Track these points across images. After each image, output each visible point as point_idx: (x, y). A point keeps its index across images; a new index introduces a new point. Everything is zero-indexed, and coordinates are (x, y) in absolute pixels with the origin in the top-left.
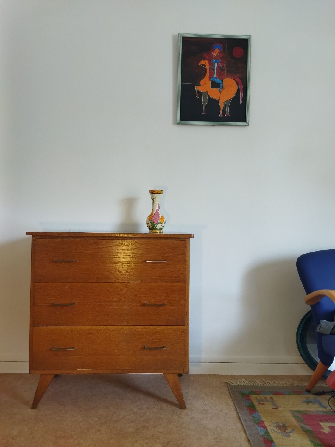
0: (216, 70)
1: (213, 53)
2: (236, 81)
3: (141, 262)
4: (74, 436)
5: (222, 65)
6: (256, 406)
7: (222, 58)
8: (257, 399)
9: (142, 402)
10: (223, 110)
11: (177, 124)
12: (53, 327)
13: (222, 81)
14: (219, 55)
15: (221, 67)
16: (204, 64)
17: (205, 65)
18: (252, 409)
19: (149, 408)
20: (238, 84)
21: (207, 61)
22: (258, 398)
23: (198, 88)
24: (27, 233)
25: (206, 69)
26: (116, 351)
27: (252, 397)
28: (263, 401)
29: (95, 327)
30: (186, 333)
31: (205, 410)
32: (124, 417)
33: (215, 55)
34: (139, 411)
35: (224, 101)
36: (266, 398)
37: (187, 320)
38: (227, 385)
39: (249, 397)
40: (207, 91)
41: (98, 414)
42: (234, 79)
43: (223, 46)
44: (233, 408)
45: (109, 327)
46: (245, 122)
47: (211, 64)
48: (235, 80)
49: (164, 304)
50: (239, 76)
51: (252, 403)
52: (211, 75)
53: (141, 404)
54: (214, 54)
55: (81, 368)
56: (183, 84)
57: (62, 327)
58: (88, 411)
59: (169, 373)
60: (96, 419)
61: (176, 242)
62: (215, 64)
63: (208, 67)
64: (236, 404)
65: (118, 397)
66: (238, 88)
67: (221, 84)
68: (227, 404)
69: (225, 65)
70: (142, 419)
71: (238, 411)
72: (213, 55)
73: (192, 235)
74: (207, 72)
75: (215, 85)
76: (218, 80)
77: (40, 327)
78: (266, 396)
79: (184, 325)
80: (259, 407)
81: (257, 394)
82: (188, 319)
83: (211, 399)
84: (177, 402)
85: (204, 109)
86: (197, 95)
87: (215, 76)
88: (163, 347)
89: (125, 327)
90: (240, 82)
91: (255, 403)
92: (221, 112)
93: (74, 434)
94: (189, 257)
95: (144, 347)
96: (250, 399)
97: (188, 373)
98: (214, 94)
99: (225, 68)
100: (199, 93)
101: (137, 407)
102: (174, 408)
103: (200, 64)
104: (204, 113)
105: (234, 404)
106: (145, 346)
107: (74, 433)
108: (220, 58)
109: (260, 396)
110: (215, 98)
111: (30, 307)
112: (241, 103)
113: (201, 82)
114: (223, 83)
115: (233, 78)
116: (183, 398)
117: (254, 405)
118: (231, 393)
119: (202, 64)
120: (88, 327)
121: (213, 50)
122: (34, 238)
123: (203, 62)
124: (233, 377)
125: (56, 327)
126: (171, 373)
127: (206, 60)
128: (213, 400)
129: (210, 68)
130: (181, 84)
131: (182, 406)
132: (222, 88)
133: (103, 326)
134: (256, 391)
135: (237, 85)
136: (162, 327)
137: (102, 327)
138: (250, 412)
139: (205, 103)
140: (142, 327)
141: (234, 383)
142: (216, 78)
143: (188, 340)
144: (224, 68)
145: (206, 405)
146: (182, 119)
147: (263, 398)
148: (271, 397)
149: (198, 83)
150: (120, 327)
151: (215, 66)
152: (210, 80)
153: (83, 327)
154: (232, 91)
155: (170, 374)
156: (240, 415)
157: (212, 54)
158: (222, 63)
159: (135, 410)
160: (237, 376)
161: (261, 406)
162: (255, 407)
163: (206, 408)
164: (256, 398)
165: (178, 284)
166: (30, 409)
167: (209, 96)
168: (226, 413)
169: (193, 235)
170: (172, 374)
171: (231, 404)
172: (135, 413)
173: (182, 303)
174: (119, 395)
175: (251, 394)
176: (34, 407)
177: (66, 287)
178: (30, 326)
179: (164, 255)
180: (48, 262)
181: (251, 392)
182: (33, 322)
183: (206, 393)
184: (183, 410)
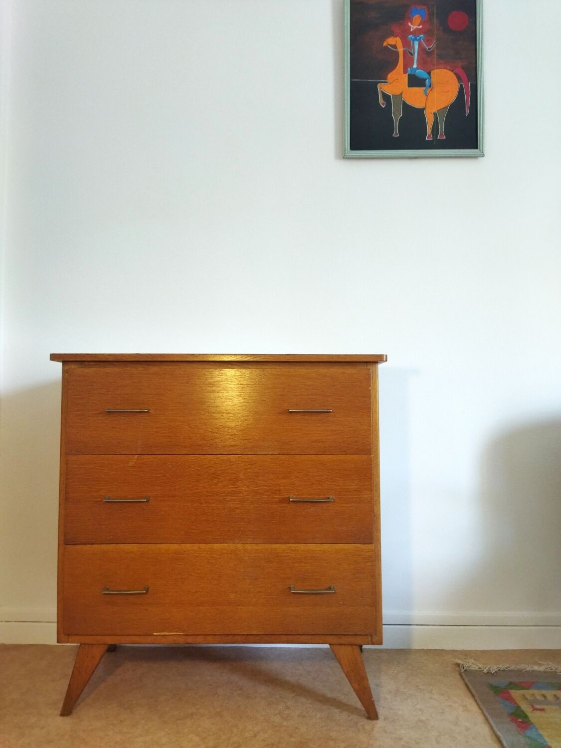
0: (416, 55)
1: (409, 24)
2: (455, 74)
3: (280, 413)
5: (428, 46)
6: (529, 715)
7: (428, 33)
8: (527, 699)
9: (289, 704)
10: (433, 128)
11: (345, 157)
12: (104, 547)
13: (429, 73)
14: (421, 27)
15: (426, 49)
16: (394, 43)
17: (395, 46)
18: (521, 721)
19: (304, 717)
20: (459, 79)
21: (398, 39)
22: (528, 697)
23: (384, 88)
24: (54, 357)
25: (397, 54)
26: (232, 596)
27: (516, 694)
28: (540, 703)
29: (188, 546)
30: (375, 559)
31: (422, 721)
32: (255, 736)
33: (413, 27)
34: (285, 723)
35: (435, 110)
36: (544, 696)
37: (377, 533)
38: (457, 669)
39: (509, 694)
40: (402, 93)
41: (199, 729)
42: (452, 71)
43: (428, 11)
44: (480, 718)
45: (217, 546)
46: (477, 148)
47: (407, 44)
48: (455, 71)
49: (329, 498)
50: (461, 64)
51: (518, 707)
52: (408, 64)
53: (288, 708)
54: (412, 26)
55: (161, 632)
56: (353, 81)
57: (121, 546)
58: (179, 722)
59: (341, 644)
60: (196, 739)
61: (349, 370)
62: (413, 44)
63: (401, 50)
64: (484, 710)
65: (239, 692)
66: (461, 86)
67: (427, 80)
68: (465, 708)
69: (433, 46)
70: (293, 739)
71: (493, 724)
72: (410, 27)
73: (383, 355)
74: (400, 57)
75: (415, 81)
76: (421, 73)
77: (79, 547)
78: (544, 692)
79: (371, 543)
80: (534, 717)
81: (523, 688)
82: (379, 530)
83: (431, 698)
84: (359, 705)
85: (396, 125)
86: (381, 100)
87: (415, 66)
88: (330, 588)
89: (249, 547)
90: (464, 76)
91: (525, 707)
92: (429, 131)
94: (377, 402)
95: (290, 588)
96: (510, 699)
97: (381, 643)
98: (415, 98)
99: (433, 51)
100: (386, 97)
101: (280, 713)
102: (354, 717)
103: (385, 44)
104: (396, 134)
105: (480, 708)
106: (292, 586)
108: (424, 33)
109: (531, 691)
110: (417, 105)
111: (60, 504)
112: (467, 113)
113: (389, 76)
114: (431, 78)
115: (449, 67)
116: (371, 696)
117: (523, 712)
118: (469, 684)
119: (389, 45)
120: (175, 547)
121: (410, 18)
122: (67, 368)
123: (390, 41)
124: (466, 654)
125: (111, 547)
126: (345, 645)
127: (396, 37)
128: (435, 699)
129: (404, 51)
130: (351, 81)
131: (371, 714)
132: (430, 86)
134: (520, 682)
135: (459, 82)
136: (326, 547)
137: (203, 546)
138: (519, 726)
139: (397, 116)
140: (284, 546)
141: (473, 665)
142: (418, 68)
143: (380, 575)
144: (431, 52)
145: (421, 710)
146: (354, 146)
147: (539, 698)
148: (555, 696)
149: (383, 77)
150: (239, 545)
151: (414, 47)
152: (405, 71)
153: (164, 547)
154: (448, 91)
155: (343, 646)
156: (499, 734)
157: (408, 25)
158: (428, 41)
159: (277, 719)
160: (475, 652)
161: (538, 713)
162: (526, 717)
163: (423, 718)
164: (524, 697)
165: (355, 457)
166: (59, 717)
167: (404, 102)
168: (467, 729)
169: (386, 356)
170: (350, 645)
171: (473, 707)
172: (276, 727)
173: (366, 496)
174: (240, 689)
175: (511, 689)
176: (66, 711)
177: (131, 464)
178: (59, 545)
179: (327, 399)
180: (93, 414)
181: (511, 683)
182: (65, 536)
183: (417, 686)
184: (375, 722)
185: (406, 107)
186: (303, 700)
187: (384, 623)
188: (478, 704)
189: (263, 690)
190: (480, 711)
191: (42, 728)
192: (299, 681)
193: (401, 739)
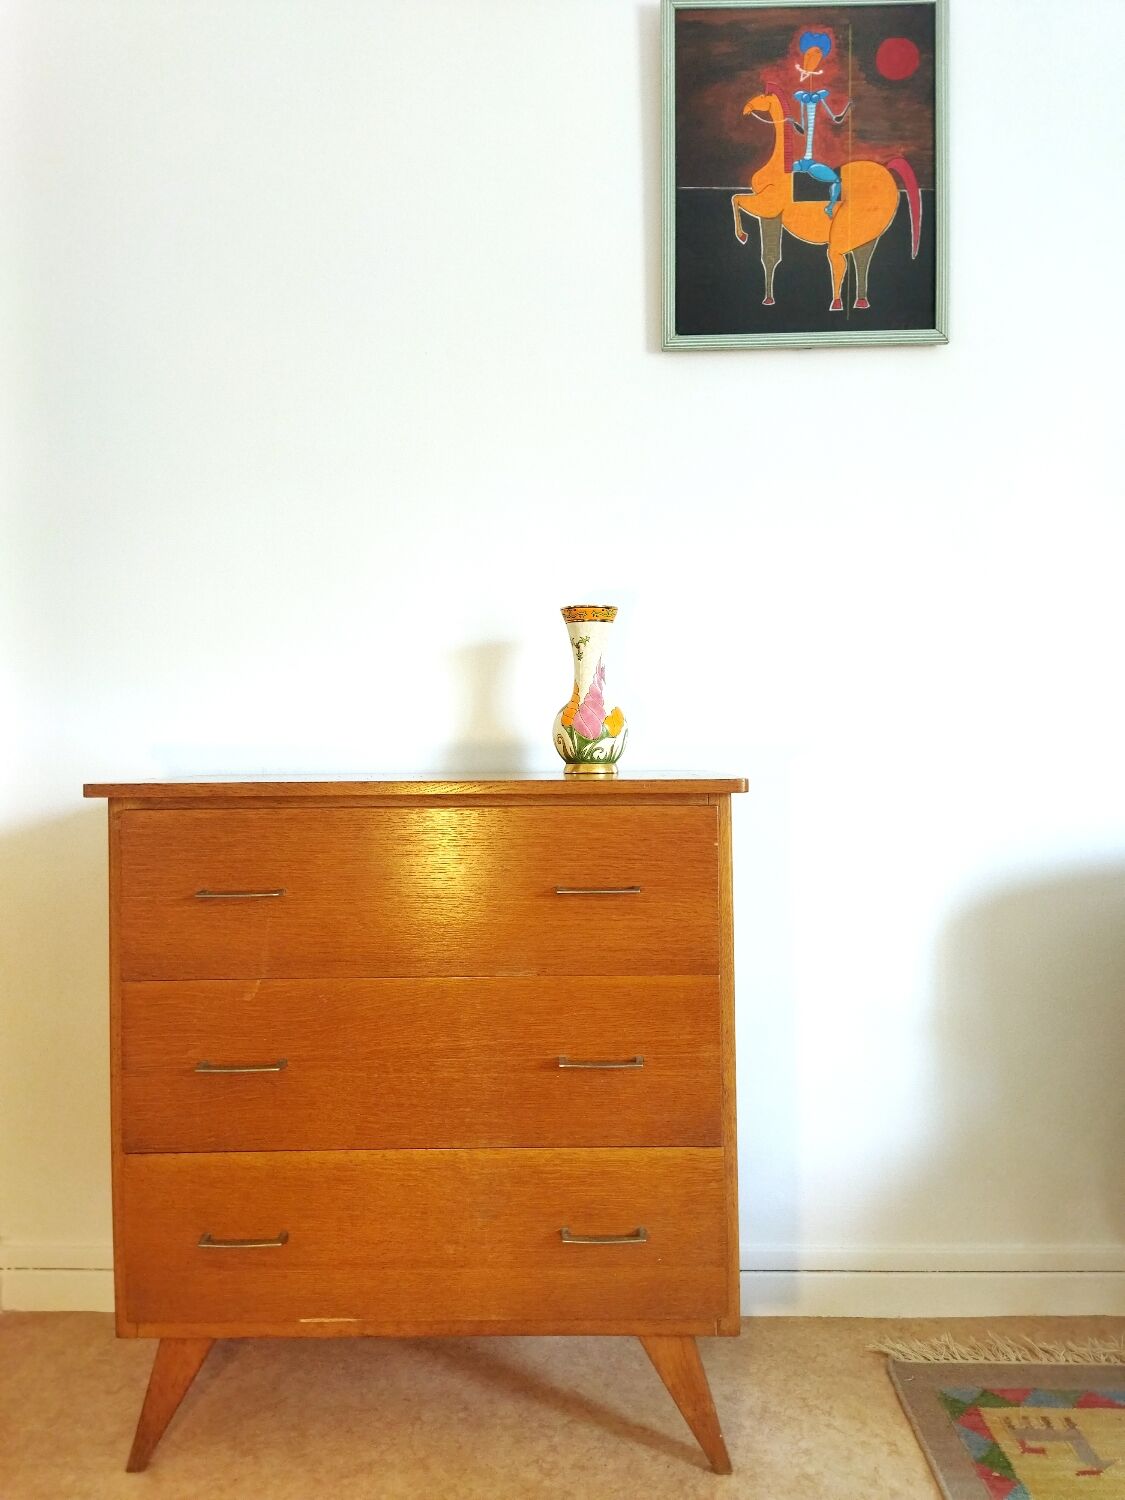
0: (810, 132)
1: (798, 67)
2: (891, 170)
3: (538, 896)
5: (834, 113)
6: (1015, 1463)
7: (836, 85)
8: (1013, 1428)
9: (556, 1440)
10: (844, 285)
11: (665, 349)
12: (201, 1158)
13: (837, 171)
14: (821, 72)
15: (831, 119)
16: (764, 109)
17: (766, 115)
18: (996, 1471)
19: (583, 1468)
20: (899, 181)
21: (774, 100)
22: (1015, 1422)
23: (744, 204)
24: (91, 790)
25: (771, 130)
26: (450, 1249)
27: (992, 1415)
28: (1037, 1436)
29: (363, 1155)
30: (725, 1175)
31: (807, 1477)
33: (805, 74)
34: (547, 1483)
35: (849, 249)
36: (1047, 1421)
37: (730, 1123)
38: (883, 1360)
39: (979, 1415)
40: (781, 213)
42: (885, 165)
43: (837, 38)
44: (920, 1469)
45: (418, 1154)
46: (934, 328)
47: (792, 109)
48: (890, 165)
49: (634, 1061)
50: (902, 150)
51: (995, 1445)
52: (793, 152)
53: (553, 1449)
54: (803, 72)
55: (315, 1317)
56: (683, 190)
57: (234, 1156)
59: (659, 1335)
61: (676, 811)
62: (806, 109)
63: (779, 121)
64: (929, 1451)
65: (462, 1415)
66: (903, 195)
67: (834, 185)
68: (893, 1447)
69: (846, 111)
71: (943, 1484)
72: (799, 73)
73: (740, 781)
74: (778, 139)
75: (808, 189)
76: (821, 171)
77: (153, 1158)
78: (1046, 1412)
79: (716, 1145)
80: (1024, 1466)
81: (1008, 1404)
82: (733, 1119)
83: (828, 1426)
84: (691, 1440)
85: (769, 284)
86: (739, 230)
87: (808, 156)
88: (636, 1235)
89: (481, 1155)
90: (909, 175)
91: (1008, 1446)
92: (837, 293)
94: (729, 870)
95: (560, 1233)
96: (981, 1428)
97: (737, 1333)
98: (808, 223)
99: (847, 123)
100: (750, 223)
101: (537, 1462)
102: (681, 1467)
103: (747, 110)
104: (769, 299)
105: (921, 1447)
106: (565, 1229)
108: (828, 86)
109: (1022, 1411)
110: (812, 238)
111: (112, 1076)
112: (914, 254)
113: (756, 178)
114: (840, 180)
115: (877, 158)
116: (717, 1429)
117: (1002, 1454)
118: (902, 1397)
119: (754, 111)
120: (337, 1156)
121: (797, 54)
122: (116, 809)
123: (759, 103)
124: (904, 1328)
125: (214, 1157)
126: (667, 1336)
127: (770, 94)
128: (835, 1428)
129: (787, 126)
130: (677, 191)
131: (717, 1460)
132: (839, 199)
133: (393, 1152)
134: (1003, 1391)
135: (898, 188)
136: (629, 1153)
137: (391, 1154)
138: (993, 1487)
139: (770, 261)
140: (548, 1153)
141: (914, 1352)
142: (814, 160)
143: (734, 1205)
144: (842, 125)
145: (807, 1452)
146: (681, 329)
147: (1037, 1424)
148: (1068, 1420)
149: (743, 181)
150: (462, 1153)
151: (806, 116)
152: (788, 169)
153: (316, 1156)
154: (876, 209)
155: (665, 1339)
157: (795, 69)
158: (835, 103)
159: (532, 1475)
160: (920, 1323)
161: (1033, 1458)
162: (1008, 1466)
163: (811, 1470)
164: (1007, 1421)
165: (688, 980)
166: (125, 1474)
167: (785, 232)
169: (747, 781)
170: (676, 1336)
171: (909, 1445)
172: (528, 1490)
173: (706, 1055)
174: (466, 1409)
175: (984, 1406)
176: (138, 1463)
177: (248, 998)
178: (113, 1153)
179: (631, 866)
180: (173, 900)
181: (985, 1392)
182: (123, 1138)
183: (804, 1399)
184: (719, 1478)
185: (790, 243)
186: (582, 1430)
187: (742, 1267)
188: (918, 1440)
189: (508, 1408)
190: (921, 1455)
192: (578, 1390)
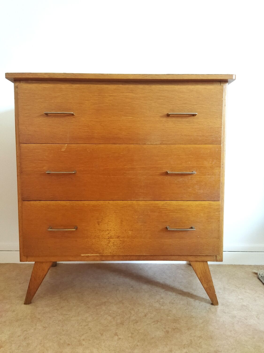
4: (84, 343)
9: (162, 295)
12: (48, 202)
19: (173, 303)
24: (7, 75)
29: (102, 202)
30: (220, 210)
31: (244, 306)
32: (145, 316)
34: (162, 308)
37: (222, 194)
41: (111, 312)
53: (162, 298)
55: (87, 254)
57: (59, 202)
58: (97, 307)
59: (197, 261)
60: (110, 318)
61: (209, 87)
65: (131, 289)
70: (169, 318)
73: (234, 75)
77: (32, 202)
79: (218, 201)
83: (245, 292)
84: (207, 297)
88: (192, 228)
89: (141, 203)
93: (83, 340)
97: (221, 260)
101: (158, 301)
102: (203, 303)
106: (168, 227)
107: (83, 337)
111: (17, 176)
116: (214, 292)
120: (93, 203)
125: (52, 202)
126: (199, 261)
128: (248, 293)
131: (214, 302)
133: (112, 201)
136: (190, 202)
140: (163, 202)
145: (242, 299)
150: (134, 202)
153: (86, 203)
155: (198, 262)
159: (157, 305)
163: (245, 304)
169: (235, 75)
170: (202, 261)
172: (157, 310)
173: (216, 171)
174: (132, 287)
176: (28, 301)
177: (63, 150)
178: (18, 201)
179: (193, 107)
180: (36, 116)
182: (22, 195)
183: (235, 285)
184: (216, 306)
186: (170, 293)
189: (145, 287)
191: (14, 311)
192: (165, 282)
193: (235, 317)
